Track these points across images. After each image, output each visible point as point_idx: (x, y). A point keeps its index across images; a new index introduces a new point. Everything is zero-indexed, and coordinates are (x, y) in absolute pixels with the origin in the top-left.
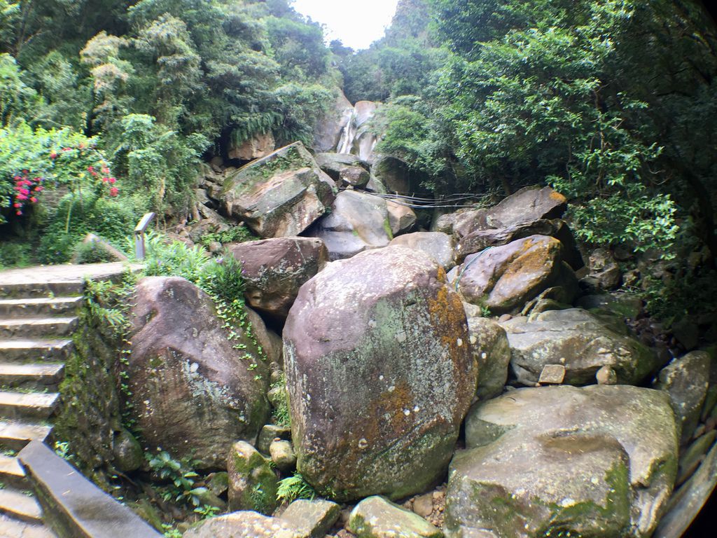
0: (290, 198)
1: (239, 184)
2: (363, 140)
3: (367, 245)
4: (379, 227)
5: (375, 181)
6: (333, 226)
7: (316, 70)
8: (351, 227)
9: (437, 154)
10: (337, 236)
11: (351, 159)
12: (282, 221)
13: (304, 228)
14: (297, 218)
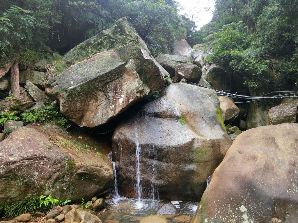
0: (102, 74)
3: (197, 137)
4: (211, 115)
6: (157, 111)
8: (178, 113)
10: (161, 124)
11: (186, 59)
12: (92, 101)
13: (118, 110)
14: (111, 98)
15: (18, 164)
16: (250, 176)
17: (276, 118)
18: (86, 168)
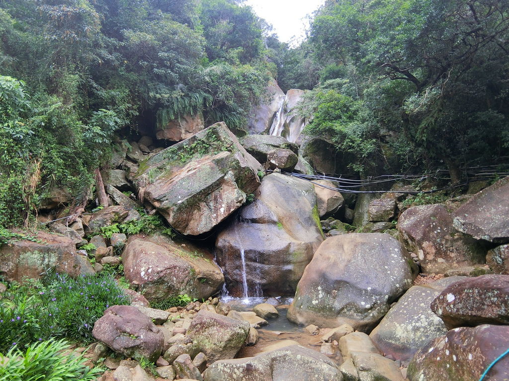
0: (205, 187)
1: (155, 168)
2: (292, 124)
3: (293, 241)
4: (307, 216)
5: (303, 164)
6: (255, 217)
7: (250, 54)
8: (275, 218)
9: (366, 136)
10: (259, 230)
11: (280, 141)
12: (196, 211)
13: (220, 219)
14: (213, 208)
15: (164, 272)
16: (324, 270)
17: (376, 212)
18: (204, 273)
